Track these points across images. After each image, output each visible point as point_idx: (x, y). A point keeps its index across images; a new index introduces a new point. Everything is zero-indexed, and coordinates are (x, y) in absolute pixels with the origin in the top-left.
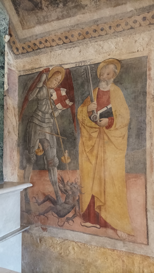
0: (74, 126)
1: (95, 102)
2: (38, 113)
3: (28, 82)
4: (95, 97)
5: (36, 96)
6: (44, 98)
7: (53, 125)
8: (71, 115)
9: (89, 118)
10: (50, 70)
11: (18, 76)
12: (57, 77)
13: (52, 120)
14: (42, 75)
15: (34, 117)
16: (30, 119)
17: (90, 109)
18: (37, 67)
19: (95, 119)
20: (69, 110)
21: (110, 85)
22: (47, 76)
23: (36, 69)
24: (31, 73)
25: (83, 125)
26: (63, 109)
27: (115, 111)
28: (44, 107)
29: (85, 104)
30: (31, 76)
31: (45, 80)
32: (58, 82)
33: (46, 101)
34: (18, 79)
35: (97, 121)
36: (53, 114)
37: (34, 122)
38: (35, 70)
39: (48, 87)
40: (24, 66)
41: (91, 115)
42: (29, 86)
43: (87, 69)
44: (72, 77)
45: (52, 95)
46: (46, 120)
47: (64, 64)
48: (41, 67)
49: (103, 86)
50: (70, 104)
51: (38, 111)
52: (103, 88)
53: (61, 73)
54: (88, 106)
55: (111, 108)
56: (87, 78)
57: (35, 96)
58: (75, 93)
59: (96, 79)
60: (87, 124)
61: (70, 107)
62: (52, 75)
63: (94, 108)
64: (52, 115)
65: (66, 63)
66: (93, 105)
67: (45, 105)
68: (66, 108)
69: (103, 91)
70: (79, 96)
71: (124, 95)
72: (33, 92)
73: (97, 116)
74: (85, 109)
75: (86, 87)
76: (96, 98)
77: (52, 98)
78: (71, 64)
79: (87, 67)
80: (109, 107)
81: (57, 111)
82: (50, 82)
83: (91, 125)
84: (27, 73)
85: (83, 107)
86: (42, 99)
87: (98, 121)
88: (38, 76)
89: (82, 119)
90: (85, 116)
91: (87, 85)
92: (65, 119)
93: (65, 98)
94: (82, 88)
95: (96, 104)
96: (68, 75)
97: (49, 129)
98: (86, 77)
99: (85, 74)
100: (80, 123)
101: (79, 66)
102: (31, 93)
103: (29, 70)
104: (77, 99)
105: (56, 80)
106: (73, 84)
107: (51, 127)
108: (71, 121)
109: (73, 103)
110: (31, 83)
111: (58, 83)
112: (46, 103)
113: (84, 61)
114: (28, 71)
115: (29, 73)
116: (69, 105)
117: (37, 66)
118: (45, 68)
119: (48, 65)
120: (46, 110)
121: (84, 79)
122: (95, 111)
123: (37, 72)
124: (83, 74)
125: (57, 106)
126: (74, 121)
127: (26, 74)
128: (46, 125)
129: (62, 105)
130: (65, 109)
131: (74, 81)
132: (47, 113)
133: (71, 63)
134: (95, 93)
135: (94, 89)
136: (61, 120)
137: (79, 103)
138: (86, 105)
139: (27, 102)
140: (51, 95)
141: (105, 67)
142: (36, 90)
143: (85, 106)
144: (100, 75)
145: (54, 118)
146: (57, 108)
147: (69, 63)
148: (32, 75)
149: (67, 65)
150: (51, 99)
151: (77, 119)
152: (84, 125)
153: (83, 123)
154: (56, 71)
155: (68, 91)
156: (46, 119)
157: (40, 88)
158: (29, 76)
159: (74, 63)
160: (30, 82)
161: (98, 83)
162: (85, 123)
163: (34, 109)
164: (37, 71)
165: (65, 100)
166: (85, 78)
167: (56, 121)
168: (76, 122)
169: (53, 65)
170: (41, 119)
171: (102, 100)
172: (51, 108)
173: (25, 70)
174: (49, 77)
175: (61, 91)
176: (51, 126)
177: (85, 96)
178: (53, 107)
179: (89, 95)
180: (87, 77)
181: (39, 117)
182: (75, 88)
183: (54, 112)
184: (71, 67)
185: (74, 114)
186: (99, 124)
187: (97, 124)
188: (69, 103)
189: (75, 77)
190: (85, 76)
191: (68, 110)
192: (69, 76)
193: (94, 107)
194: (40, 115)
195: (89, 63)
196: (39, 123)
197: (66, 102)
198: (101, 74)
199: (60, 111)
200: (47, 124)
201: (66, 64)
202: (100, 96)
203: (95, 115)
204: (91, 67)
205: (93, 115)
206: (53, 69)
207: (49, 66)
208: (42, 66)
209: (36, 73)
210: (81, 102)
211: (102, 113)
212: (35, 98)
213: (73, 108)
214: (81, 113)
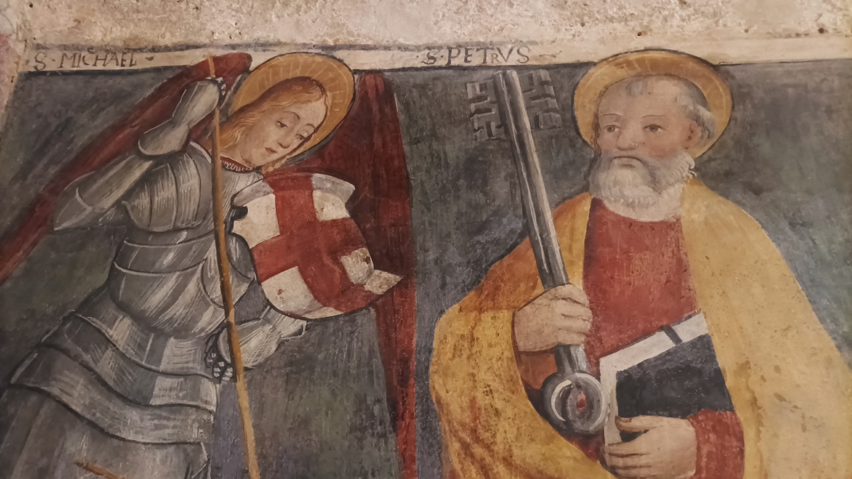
0: (394, 457)
1: (576, 287)
2: (104, 328)
3: (83, 119)
4: (575, 252)
5: (118, 204)
6: (179, 224)
7: (215, 430)
8: (377, 362)
9: (531, 397)
10: (253, 65)
11: (20, 74)
12: (293, 109)
13: (211, 392)
14: (189, 87)
15: (66, 352)
16: (27, 362)
17: (540, 332)
18: (168, 40)
19: (582, 416)
20: (367, 324)
21: (674, 191)
22: (222, 98)
23: (154, 50)
24: (119, 68)
25: (478, 450)
26: (317, 315)
27: (744, 367)
28: (161, 285)
29: (493, 296)
30: (110, 82)
31: (211, 116)
32: (302, 137)
33: (190, 247)
34: (15, 92)
35: (600, 433)
36: (230, 341)
37: (56, 391)
38: (151, 59)
39: (219, 162)
40: (78, 21)
41: (551, 380)
42: (81, 140)
43: (505, 89)
44: (402, 117)
45: (241, 212)
46: (162, 383)
47: (351, 47)
48: (196, 47)
49: (627, 192)
50: (376, 283)
51: (112, 310)
52: (630, 205)
53: (323, 91)
54: (515, 310)
55: (704, 343)
56: (507, 131)
57: (108, 202)
58: (418, 217)
59: (573, 146)
60: (516, 452)
61: (372, 304)
62: (263, 98)
63: (569, 330)
64: (215, 348)
65: (363, 42)
66: (561, 307)
67: (172, 269)
68: (337, 308)
69: (631, 223)
70: (448, 235)
71: (790, 259)
72: (101, 181)
73: (597, 394)
74: (491, 332)
75: (500, 188)
76: (581, 263)
77: (238, 227)
78: (397, 53)
79: (504, 74)
80: (688, 331)
81: (267, 321)
82: (238, 134)
83: (545, 458)
84: (91, 63)
85: (481, 310)
86: (155, 230)
87: (611, 436)
88: (161, 91)
89: (473, 401)
90: (495, 385)
91: (511, 176)
92: (326, 393)
93: (338, 238)
94: (470, 187)
95: (584, 298)
96: (375, 107)
97: (174, 457)
98: (498, 127)
99: (489, 110)
100: (455, 433)
101: (449, 67)
102: (83, 186)
103: (109, 50)
104: (431, 256)
105: (283, 125)
106: (403, 157)
107: (189, 448)
108: (376, 409)
109: (398, 278)
110: (99, 121)
111: (296, 143)
112: (187, 262)
113: (483, 47)
114: (102, 55)
115: (100, 67)
116: (367, 287)
117: (168, 35)
118: (220, 53)
119: (246, 38)
120: (178, 310)
121: (482, 136)
122: (580, 354)
123: (157, 70)
124: (478, 111)
125: (270, 287)
126: (396, 418)
127: (83, 67)
128: (149, 424)
129: (311, 287)
130: (330, 312)
131: (417, 141)
132: (182, 331)
133: (399, 48)
134: (572, 231)
135: (563, 206)
136: (290, 394)
137: (444, 285)
138: (502, 301)
139: (32, 238)
140: (233, 207)
141: (625, 86)
142: (129, 168)
143: (497, 308)
144: (596, 127)
145: (234, 378)
146: (268, 303)
147: (384, 43)
148: (122, 83)
149: (372, 52)
150: (229, 233)
151: (426, 395)
152: (488, 460)
153: (477, 440)
154: (291, 75)
155: (367, 193)
156: (166, 374)
157: (158, 160)
158: (99, 82)
159: (418, 48)
160: (93, 118)
161: (585, 169)
162: (499, 438)
163: (80, 293)
164: (160, 60)
165: (336, 253)
166: (490, 134)
167: (245, 401)
168: (417, 424)
169: (279, 44)
170: (121, 372)
171: (626, 279)
172: (217, 294)
173: (77, 48)
174: (239, 103)
175: (311, 189)
176: (195, 433)
177: (497, 242)
178: (239, 290)
179: (522, 236)
180: (503, 125)
181: (109, 353)
182: (422, 183)
183: (237, 328)
184: (398, 65)
185: (405, 362)
186: (620, 462)
187: (603, 463)
188: (370, 274)
189: (424, 119)
190: (493, 125)
191: (353, 321)
192: (381, 110)
193: (567, 323)
194: (121, 345)
195: (514, 59)
196: (92, 406)
197: (348, 269)
198: (605, 123)
199: (289, 327)
200: (160, 417)
201: (366, 48)
202: (607, 250)
203: (579, 386)
204: (529, 83)
205: (567, 382)
206: (273, 63)
207: (248, 46)
208: (204, 40)
209: (152, 75)
210: (463, 274)
211: (636, 377)
212: (111, 215)
213: (396, 312)
214: (465, 354)
